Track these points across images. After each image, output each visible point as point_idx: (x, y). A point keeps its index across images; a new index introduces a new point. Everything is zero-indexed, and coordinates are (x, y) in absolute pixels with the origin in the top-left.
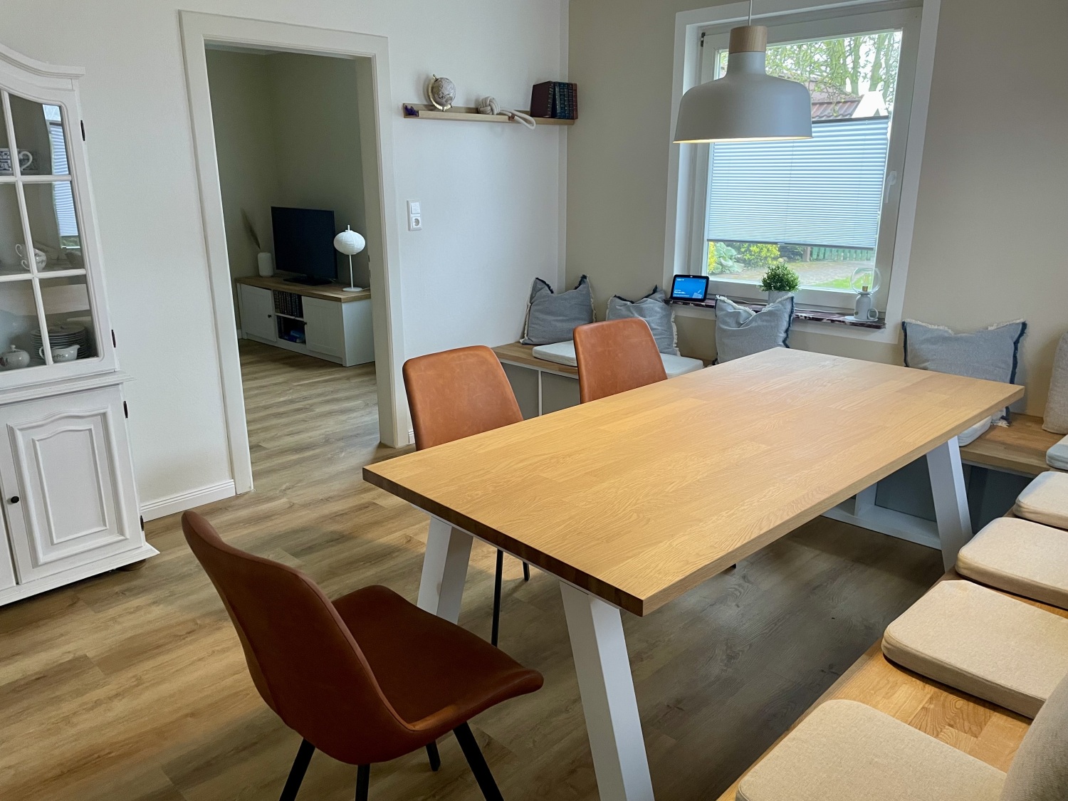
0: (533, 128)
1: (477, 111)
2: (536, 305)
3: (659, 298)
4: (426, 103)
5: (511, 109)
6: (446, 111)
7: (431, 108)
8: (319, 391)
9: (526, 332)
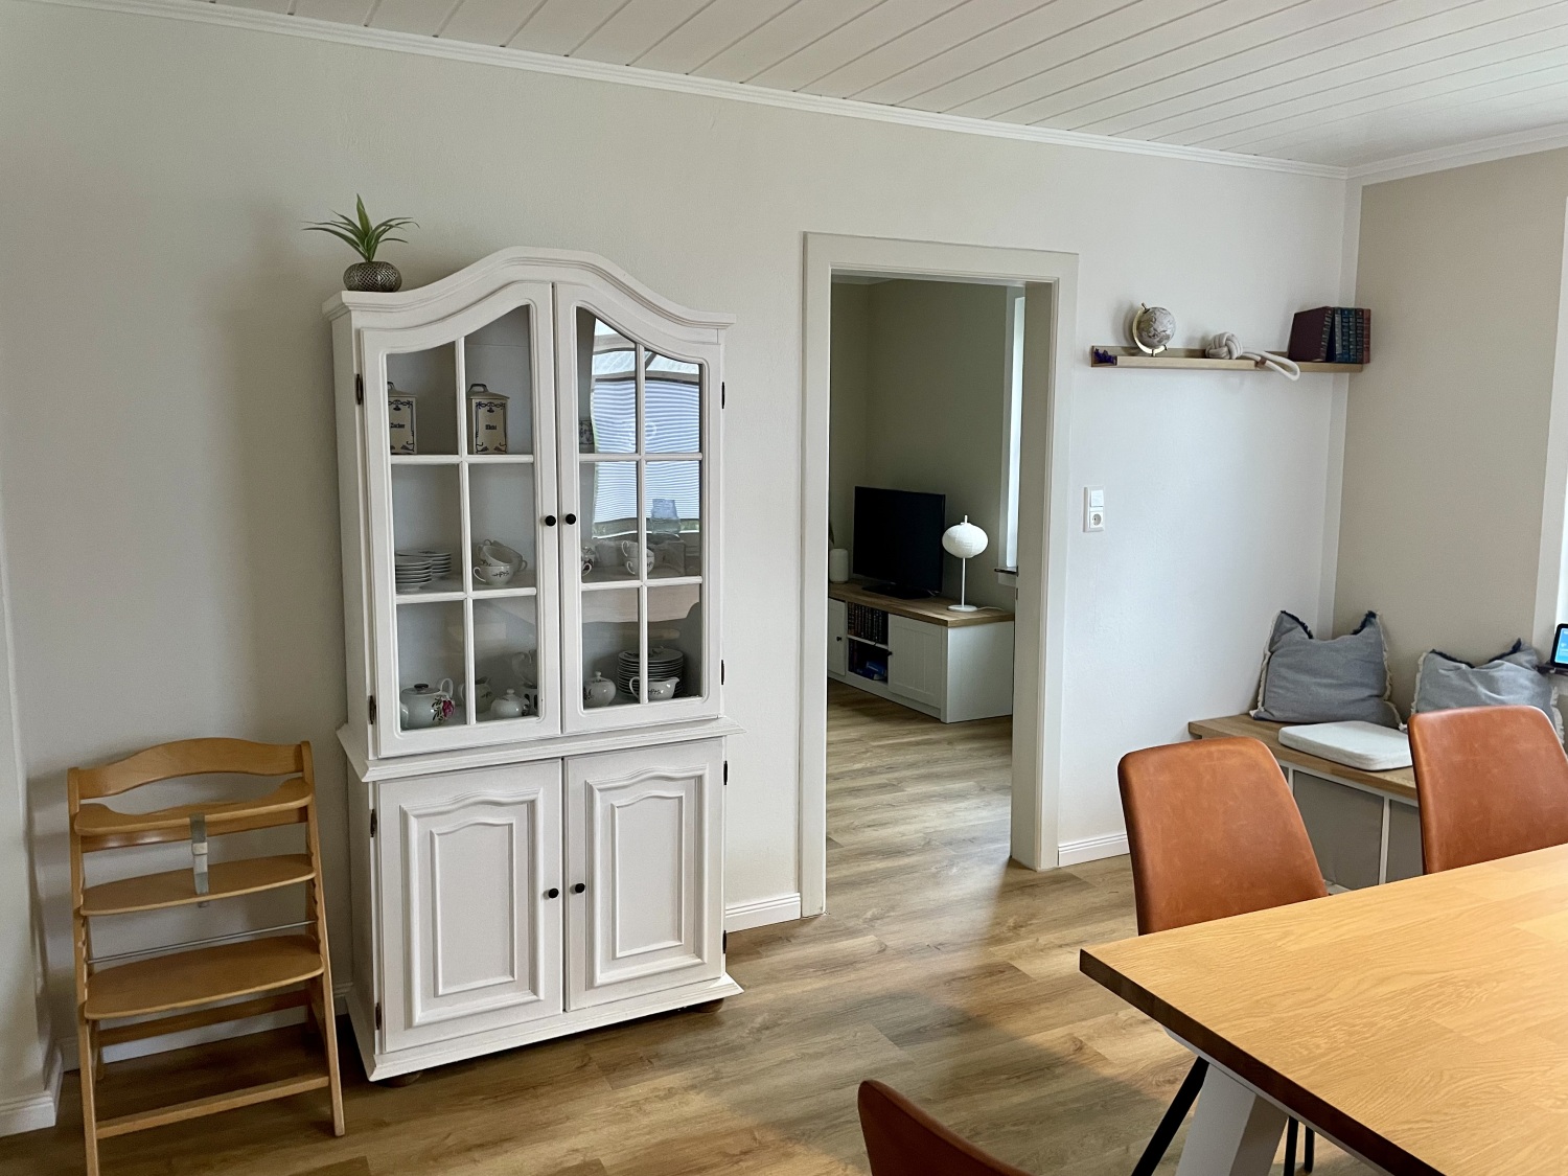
0: (1294, 378)
1: (1204, 354)
2: (1283, 656)
3: (1527, 662)
4: (1126, 345)
5: (1259, 351)
6: (1157, 355)
7: (1133, 351)
8: (911, 757)
9: (1260, 698)
